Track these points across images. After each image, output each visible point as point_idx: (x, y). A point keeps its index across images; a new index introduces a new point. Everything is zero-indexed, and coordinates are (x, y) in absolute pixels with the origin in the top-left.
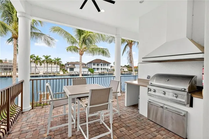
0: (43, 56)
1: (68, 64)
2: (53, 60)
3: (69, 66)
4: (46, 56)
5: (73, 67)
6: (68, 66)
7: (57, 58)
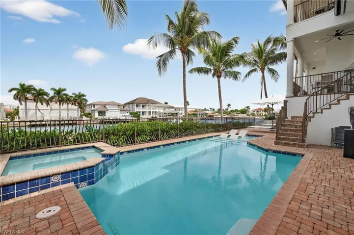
0: (51, 89)
1: (94, 105)
2: (71, 96)
3: (96, 108)
4: (57, 89)
5: (103, 109)
6: (94, 107)
7: (78, 94)
